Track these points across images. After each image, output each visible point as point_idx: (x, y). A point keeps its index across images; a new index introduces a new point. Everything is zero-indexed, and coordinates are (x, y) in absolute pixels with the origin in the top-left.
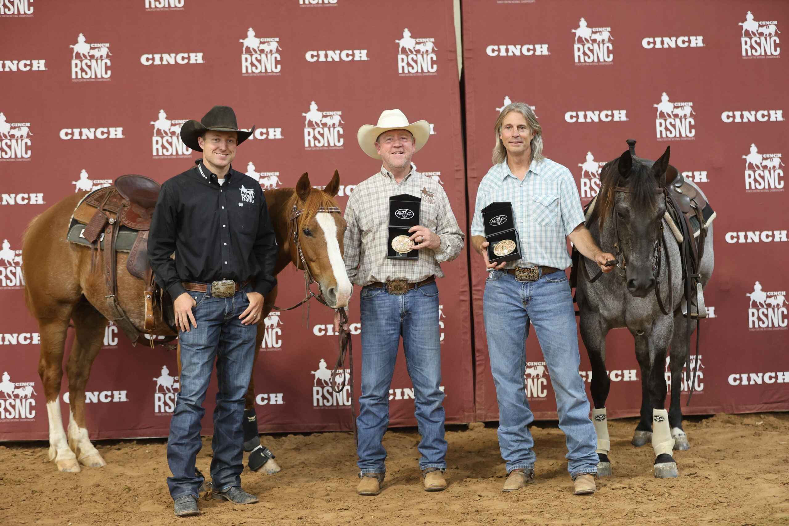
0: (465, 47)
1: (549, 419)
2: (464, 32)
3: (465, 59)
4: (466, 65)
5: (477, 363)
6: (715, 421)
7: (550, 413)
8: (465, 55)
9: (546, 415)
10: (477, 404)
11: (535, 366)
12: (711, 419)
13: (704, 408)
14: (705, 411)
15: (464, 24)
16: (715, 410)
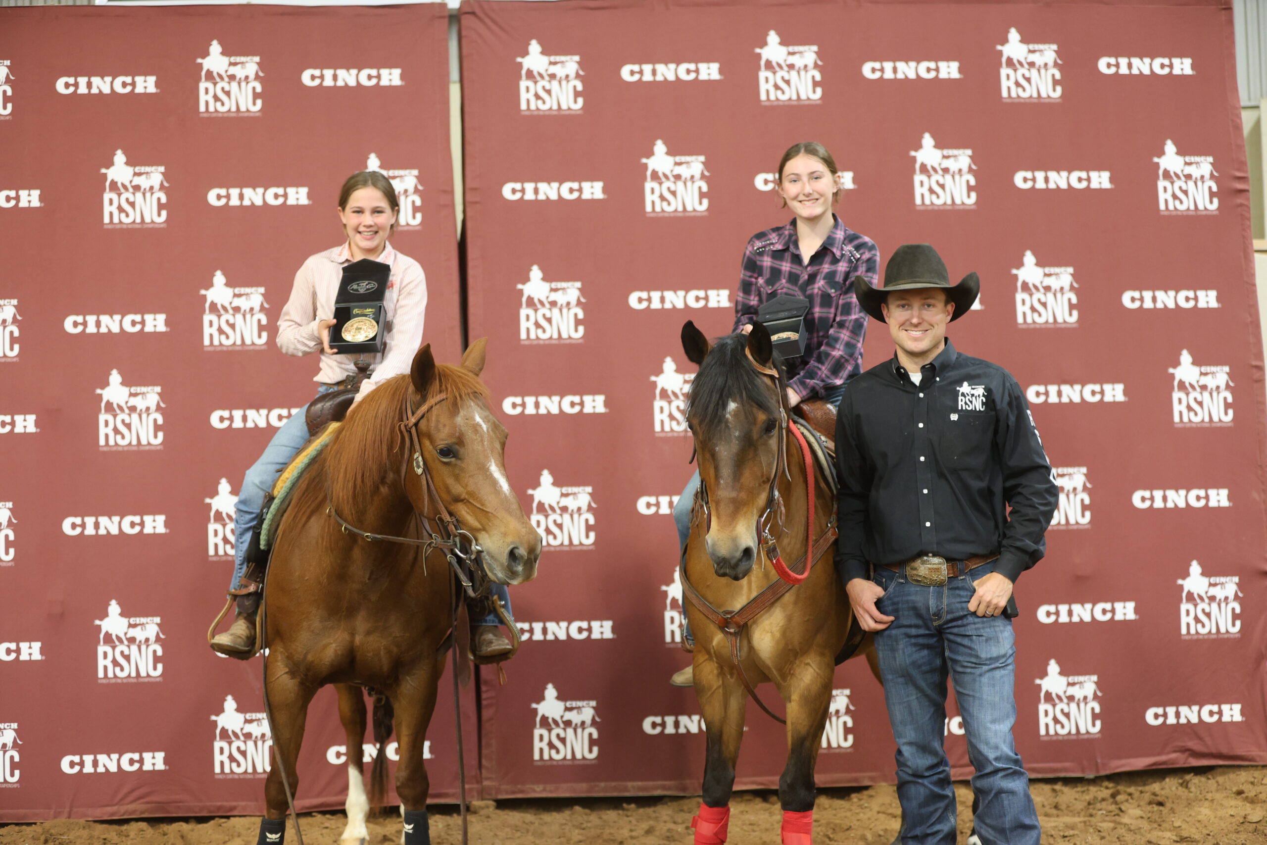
0: (468, 185)
1: (601, 795)
2: (467, 161)
3: (467, 204)
4: (469, 214)
5: (484, 703)
6: (871, 796)
7: (602, 784)
8: (468, 198)
9: (597, 789)
10: (484, 771)
11: (579, 708)
12: (866, 793)
13: (854, 775)
14: (856, 780)
15: (467, 147)
16: (871, 779)
